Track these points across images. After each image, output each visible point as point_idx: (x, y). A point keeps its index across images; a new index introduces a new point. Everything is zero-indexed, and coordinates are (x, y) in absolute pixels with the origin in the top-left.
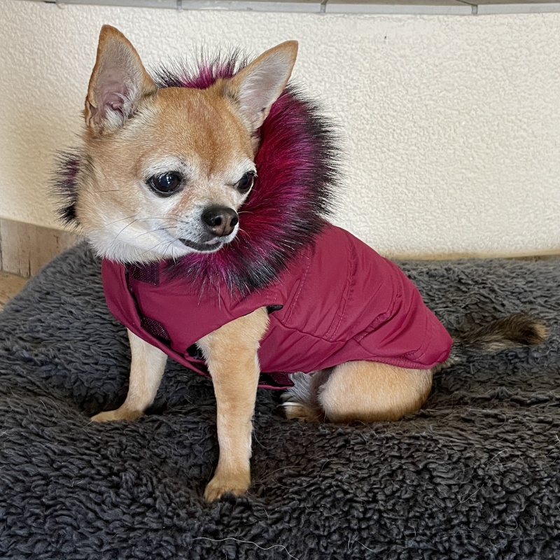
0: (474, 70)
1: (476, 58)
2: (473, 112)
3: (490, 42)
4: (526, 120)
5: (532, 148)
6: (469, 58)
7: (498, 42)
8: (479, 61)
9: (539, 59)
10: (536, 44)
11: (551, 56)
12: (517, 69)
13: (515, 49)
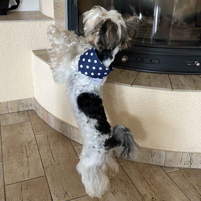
0: (133, 99)
1: (134, 97)
2: (133, 110)
3: (137, 94)
4: (148, 114)
5: (150, 122)
6: (132, 97)
7: (140, 94)
8: (134, 98)
9: (151, 100)
10: (150, 96)
11: (155, 99)
12: (145, 101)
13: (144, 96)
